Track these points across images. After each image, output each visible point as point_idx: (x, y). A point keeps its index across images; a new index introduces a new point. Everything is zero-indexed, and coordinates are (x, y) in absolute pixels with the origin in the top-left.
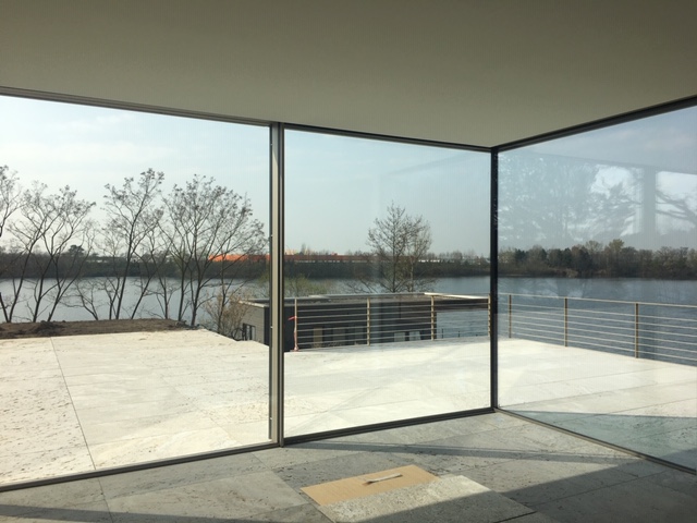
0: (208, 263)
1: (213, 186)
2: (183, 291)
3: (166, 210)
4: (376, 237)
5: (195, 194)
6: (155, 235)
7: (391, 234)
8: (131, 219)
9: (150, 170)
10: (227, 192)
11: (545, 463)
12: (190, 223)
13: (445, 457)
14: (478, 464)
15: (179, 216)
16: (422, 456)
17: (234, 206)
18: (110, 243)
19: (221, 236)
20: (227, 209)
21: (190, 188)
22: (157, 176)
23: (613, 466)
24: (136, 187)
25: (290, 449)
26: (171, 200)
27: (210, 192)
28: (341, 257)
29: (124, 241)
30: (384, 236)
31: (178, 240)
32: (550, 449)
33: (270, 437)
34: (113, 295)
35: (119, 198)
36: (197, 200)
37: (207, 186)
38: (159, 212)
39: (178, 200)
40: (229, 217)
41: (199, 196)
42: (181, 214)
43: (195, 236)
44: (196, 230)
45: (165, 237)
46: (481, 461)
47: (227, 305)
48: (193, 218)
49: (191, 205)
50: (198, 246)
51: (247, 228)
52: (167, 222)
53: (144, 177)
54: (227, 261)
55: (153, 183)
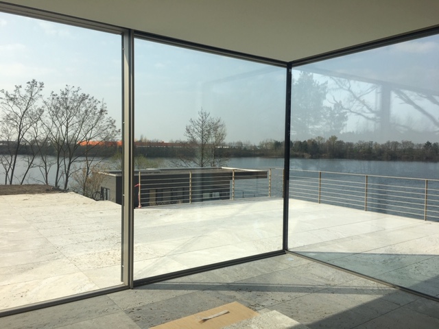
0: (76, 146)
1: (80, 93)
2: (58, 165)
3: (46, 109)
4: (190, 131)
5: (67, 99)
6: (38, 126)
7: (200, 129)
8: (20, 115)
9: (34, 81)
10: (89, 98)
11: (332, 295)
12: (63, 119)
13: (258, 293)
14: (284, 298)
15: (55, 113)
16: (241, 293)
17: (95, 108)
18: (5, 131)
19: (85, 128)
20: (90, 109)
21: (63, 94)
22: (38, 85)
23: (380, 296)
24: (23, 92)
25: (138, 291)
26: (50, 102)
27: (78, 97)
28: (167, 144)
29: (15, 130)
30: (196, 130)
31: (54, 130)
32: (332, 283)
33: (122, 281)
34: (7, 167)
35: (11, 99)
36: (68, 103)
37: (75, 93)
38: (40, 110)
39: (55, 102)
40: (91, 115)
41: (69, 100)
42: (57, 112)
43: (67, 127)
44: (68, 123)
45: (45, 128)
46: (285, 296)
47: (90, 175)
48: (65, 115)
49: (64, 106)
50: (69, 134)
51: (104, 123)
52: (46, 117)
53: (29, 85)
54: (90, 145)
55: (36, 89)
